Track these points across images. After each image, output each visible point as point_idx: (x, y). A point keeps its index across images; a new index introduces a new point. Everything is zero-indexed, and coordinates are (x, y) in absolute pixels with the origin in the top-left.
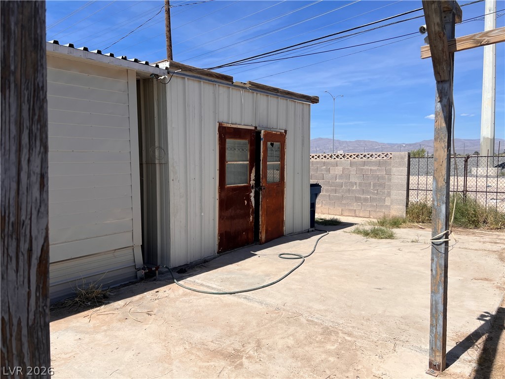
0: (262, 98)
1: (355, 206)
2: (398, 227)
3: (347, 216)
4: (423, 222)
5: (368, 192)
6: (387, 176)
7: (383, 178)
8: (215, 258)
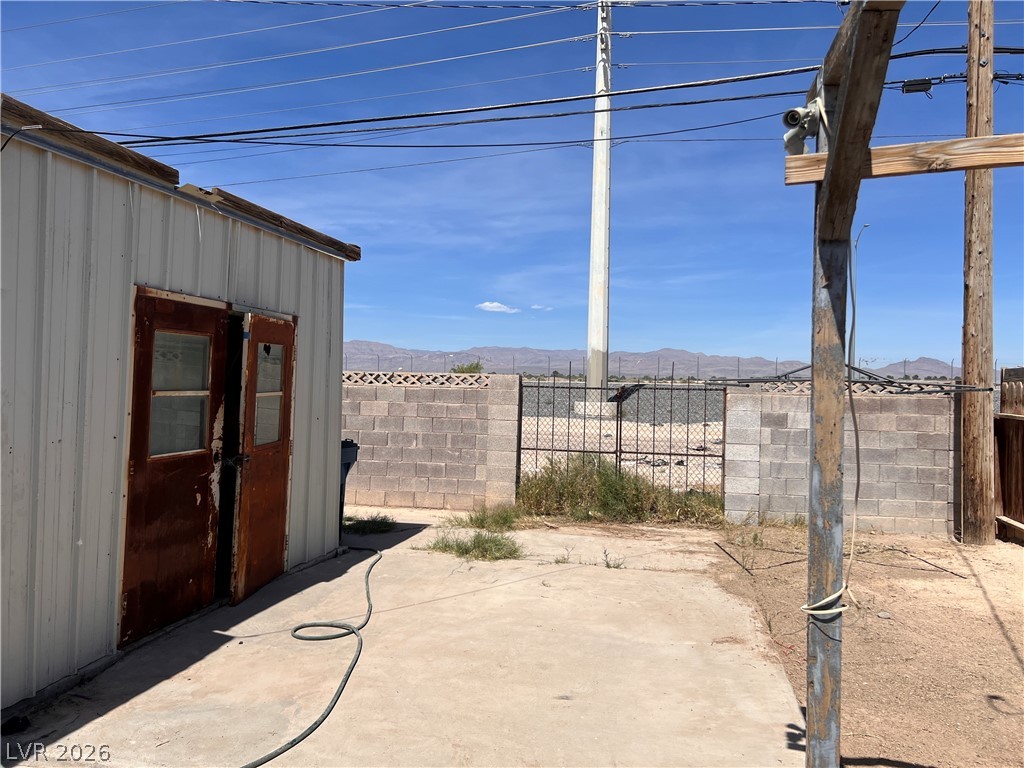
0: (245, 235)
1: (414, 484)
2: (510, 528)
3: (397, 507)
4: (548, 514)
5: (441, 455)
6: (478, 422)
7: (471, 425)
8: (112, 664)
